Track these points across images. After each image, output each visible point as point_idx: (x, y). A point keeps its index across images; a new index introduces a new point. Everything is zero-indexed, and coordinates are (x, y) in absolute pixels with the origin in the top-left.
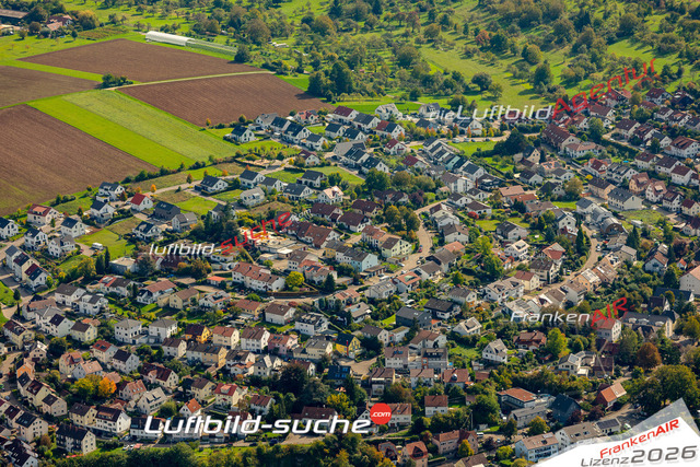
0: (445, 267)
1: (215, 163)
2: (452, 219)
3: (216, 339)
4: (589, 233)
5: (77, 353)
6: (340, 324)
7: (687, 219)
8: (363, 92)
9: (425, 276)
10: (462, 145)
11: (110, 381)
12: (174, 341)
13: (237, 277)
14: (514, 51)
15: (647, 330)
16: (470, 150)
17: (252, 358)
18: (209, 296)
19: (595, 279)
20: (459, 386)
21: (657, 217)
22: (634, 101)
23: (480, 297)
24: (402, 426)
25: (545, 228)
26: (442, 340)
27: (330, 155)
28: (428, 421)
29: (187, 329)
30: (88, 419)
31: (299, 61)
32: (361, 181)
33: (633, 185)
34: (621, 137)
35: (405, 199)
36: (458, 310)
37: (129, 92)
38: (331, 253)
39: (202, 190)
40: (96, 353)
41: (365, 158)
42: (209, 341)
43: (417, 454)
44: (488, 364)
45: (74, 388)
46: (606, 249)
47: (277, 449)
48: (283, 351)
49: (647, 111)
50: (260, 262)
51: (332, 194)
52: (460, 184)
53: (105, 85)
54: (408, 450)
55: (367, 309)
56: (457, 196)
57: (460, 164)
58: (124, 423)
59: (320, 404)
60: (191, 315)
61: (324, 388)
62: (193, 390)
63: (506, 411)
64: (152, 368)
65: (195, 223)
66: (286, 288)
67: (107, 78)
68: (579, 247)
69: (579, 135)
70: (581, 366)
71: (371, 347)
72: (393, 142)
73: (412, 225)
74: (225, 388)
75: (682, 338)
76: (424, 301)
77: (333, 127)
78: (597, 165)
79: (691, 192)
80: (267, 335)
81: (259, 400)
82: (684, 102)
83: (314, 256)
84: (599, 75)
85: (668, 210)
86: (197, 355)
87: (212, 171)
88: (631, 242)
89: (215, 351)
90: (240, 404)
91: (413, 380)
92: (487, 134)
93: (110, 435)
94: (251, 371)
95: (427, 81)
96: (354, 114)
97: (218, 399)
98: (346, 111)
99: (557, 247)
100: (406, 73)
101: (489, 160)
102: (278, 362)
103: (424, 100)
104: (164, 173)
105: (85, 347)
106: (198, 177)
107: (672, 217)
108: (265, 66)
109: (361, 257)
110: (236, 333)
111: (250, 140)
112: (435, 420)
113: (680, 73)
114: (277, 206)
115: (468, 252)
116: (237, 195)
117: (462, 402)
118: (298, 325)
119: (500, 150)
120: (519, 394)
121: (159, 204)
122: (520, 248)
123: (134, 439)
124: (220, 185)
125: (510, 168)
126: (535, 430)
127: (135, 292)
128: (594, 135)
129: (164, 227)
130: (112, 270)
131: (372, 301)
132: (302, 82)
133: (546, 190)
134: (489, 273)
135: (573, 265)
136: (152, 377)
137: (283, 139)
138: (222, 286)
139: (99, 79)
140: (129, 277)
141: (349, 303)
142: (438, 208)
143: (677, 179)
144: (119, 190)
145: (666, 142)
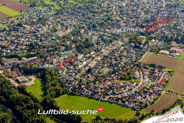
0: (50, 30)
1: (18, 16)
2: (50, 23)
3: (20, 39)
4: (68, 25)
5: (2, 41)
6: (37, 37)
7: (80, 23)
8: (37, 6)
9: (47, 31)
10: (51, 13)
11: (7, 45)
12: (15, 40)
13: (23, 31)
14: (56, 1)
15: (77, 38)
16: (52, 14)
17: (25, 42)
18: (19, 34)
19: (69, 31)
20: (53, 45)
21: (77, 23)
22: (73, 8)
23: (55, 34)
24: (46, 51)
25: (62, 25)
26: (50, 39)
27: (33, 15)
28: (49, 50)
29: (16, 38)
30: (4, 50)
31: (28, 2)
32: (38, 18)
33: (73, 19)
34: (71, 13)
35: (44, 21)
36: (52, 35)
37: (6, 6)
38: (35, 28)
39: (17, 19)
40: (5, 41)
41: (38, 15)
42: (19, 40)
43: (48, 55)
44: (56, 43)
45: (2, 46)
46: (70, 27)
47: (30, 54)
48: (29, 41)
49: (74, 9)
50: (26, 29)
51: (34, 20)
52: (51, 19)
53: (3, 5)
54: (47, 54)
55: (40, 35)
56: (51, 20)
57: (51, 16)
58: (9, 51)
59: (35, 48)
60: (17, 36)
61: (35, 46)
62: (18, 46)
63: (59, 49)
64: (12, 43)
65: (17, 24)
66: (29, 33)
67: (3, 4)
68: (67, 27)
69: (66, 12)
70: (68, 43)
71: (41, 40)
72: (42, 13)
73: (45, 24)
74: (22, 46)
75: (81, 39)
76: (48, 34)
77: (34, 11)
78: (68, 16)
79: (81, 20)
80: (27, 39)
81: (27, 48)
82: (79, 8)
83: (33, 28)
84: (68, 4)
85: (78, 22)
86: (18, 42)
87: (18, 17)
88: (74, 26)
89: (21, 41)
90: (24, 48)
91: (47, 45)
92: (54, 12)
93: (7, 52)
94: (25, 44)
95: (45, 5)
96: (36, 9)
97: (21, 47)
98: (35, 9)
99: (64, 27)
100: (42, 4)
101: (54, 15)
102: (29, 42)
103: (45, 7)
104: (12, 17)
105: (3, 41)
106: (16, 18)
107: (78, 23)
108: (24, 3)
109: (39, 29)
110: (23, 39)
111: (23, 13)
112: (50, 50)
113: (78, 4)
114: (27, 22)
115: (53, 28)
116: (22, 20)
117: (53, 48)
118: (31, 38)
119: (56, 14)
120: (61, 47)
121: (11, 21)
122: (59, 27)
123: (10, 53)
124: (19, 19)
125: (57, 17)
126: (63, 51)
127: (9, 33)
128: (68, 12)
129: (12, 24)
130: (6, 30)
131: (41, 34)
132: (29, 5)
133: (62, 19)
134: (56, 31)
135: (66, 29)
136: (12, 45)
137: (27, 13)
138: (21, 32)
139: (2, 4)
140: (8, 31)
141: (38, 35)
142: (48, 22)
143: (79, 18)
144: (6, 19)
145: (77, 13)
